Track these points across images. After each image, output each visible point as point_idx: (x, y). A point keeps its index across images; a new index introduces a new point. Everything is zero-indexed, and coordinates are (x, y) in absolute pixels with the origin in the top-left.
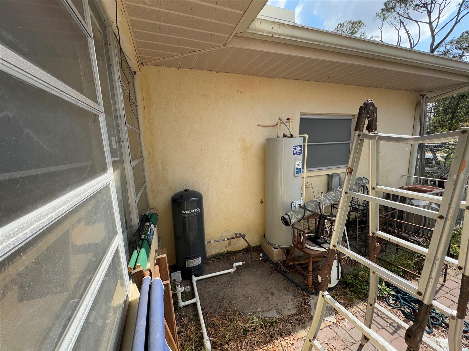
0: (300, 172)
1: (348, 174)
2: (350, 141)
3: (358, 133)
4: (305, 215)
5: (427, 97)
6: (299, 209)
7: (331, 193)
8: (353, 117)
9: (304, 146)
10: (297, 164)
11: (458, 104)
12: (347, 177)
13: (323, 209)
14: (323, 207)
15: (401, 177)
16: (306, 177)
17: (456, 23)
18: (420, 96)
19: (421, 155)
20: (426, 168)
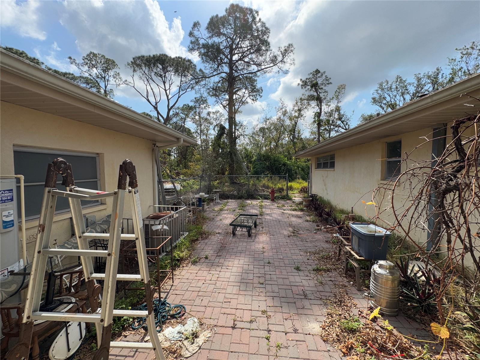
0: (11, 225)
1: (40, 232)
2: (97, 179)
3: (49, 189)
4: (25, 281)
5: (157, 146)
6: (13, 277)
7: (72, 240)
8: (98, 155)
9: (19, 188)
10: (4, 216)
11: (187, 150)
12: (39, 236)
13: (60, 262)
14: (60, 260)
15: (149, 208)
16: (26, 229)
17: (179, 97)
18: (153, 144)
19: (161, 186)
20: (167, 197)
